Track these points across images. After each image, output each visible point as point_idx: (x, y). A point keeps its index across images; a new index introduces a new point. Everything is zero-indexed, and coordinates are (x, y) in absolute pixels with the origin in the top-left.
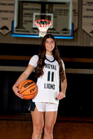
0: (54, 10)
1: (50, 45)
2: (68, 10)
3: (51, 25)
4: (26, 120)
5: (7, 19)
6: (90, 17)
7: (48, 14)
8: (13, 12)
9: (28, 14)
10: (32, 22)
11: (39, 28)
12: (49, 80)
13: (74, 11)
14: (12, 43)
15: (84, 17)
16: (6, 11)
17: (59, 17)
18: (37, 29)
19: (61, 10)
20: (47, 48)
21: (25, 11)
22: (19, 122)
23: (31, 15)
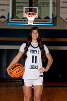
0: (39, 3)
1: (35, 35)
2: (49, 3)
3: (36, 16)
5: (4, 10)
6: (66, 7)
7: (34, 8)
8: (8, 5)
9: (20, 6)
11: (28, 18)
12: (33, 62)
13: (54, 3)
15: (61, 7)
16: (3, 5)
17: (43, 8)
19: (44, 3)
20: (33, 37)
21: (17, 4)
23: (22, 7)
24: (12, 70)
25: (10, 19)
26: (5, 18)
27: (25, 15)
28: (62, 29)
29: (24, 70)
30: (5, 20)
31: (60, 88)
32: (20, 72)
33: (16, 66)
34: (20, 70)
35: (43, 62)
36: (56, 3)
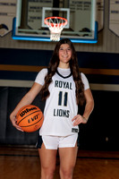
2: (90, 3)
3: (66, 25)
4: (31, 156)
5: (6, 14)
8: (14, 5)
9: (35, 8)
10: (40, 18)
11: (51, 28)
12: (60, 104)
13: (98, 4)
14: (12, 47)
15: (112, 12)
16: (5, 4)
17: (77, 12)
18: (47, 29)
19: (80, 3)
20: (61, 57)
21: (30, 4)
22: (22, 158)
23: (39, 9)
24: (20, 118)
25: (17, 30)
26: (7, 29)
27: (45, 23)
28: (113, 52)
29: (42, 118)
30: (6, 32)
31: (106, 162)
32: (35, 121)
33: (27, 111)
34: (36, 117)
35: (79, 105)
36: (102, 4)
